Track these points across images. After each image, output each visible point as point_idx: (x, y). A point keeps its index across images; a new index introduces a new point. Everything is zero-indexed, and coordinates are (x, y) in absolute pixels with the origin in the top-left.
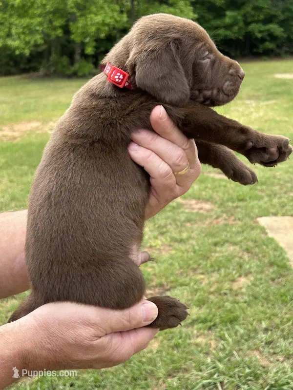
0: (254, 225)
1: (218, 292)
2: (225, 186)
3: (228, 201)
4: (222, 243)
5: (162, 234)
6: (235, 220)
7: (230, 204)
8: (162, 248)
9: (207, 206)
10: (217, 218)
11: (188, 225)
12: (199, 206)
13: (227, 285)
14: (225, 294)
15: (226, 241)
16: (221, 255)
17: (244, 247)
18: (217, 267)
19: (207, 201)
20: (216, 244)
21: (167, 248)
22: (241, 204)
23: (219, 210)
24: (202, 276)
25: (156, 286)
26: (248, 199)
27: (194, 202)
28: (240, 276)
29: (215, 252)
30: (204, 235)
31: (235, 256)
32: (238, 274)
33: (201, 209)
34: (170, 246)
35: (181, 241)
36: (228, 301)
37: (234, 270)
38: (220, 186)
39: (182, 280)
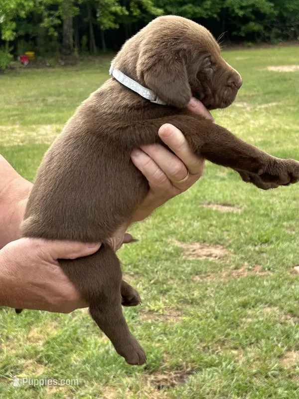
0: (292, 276)
1: (263, 373)
2: (237, 223)
3: (247, 243)
4: (253, 304)
5: (163, 293)
6: (263, 270)
7: (250, 247)
8: (166, 313)
9: (218, 251)
10: (236, 268)
11: (197, 278)
12: (206, 251)
13: (274, 364)
14: (275, 376)
15: (258, 301)
16: (255, 320)
17: (286, 308)
18: (254, 337)
19: (216, 243)
20: (244, 305)
21: (174, 313)
22: (265, 247)
23: (238, 258)
24: (235, 352)
25: (171, 369)
26: (274, 239)
27: (197, 246)
28: (289, 350)
29: (246, 316)
30: (223, 292)
31: (276, 322)
32: (286, 348)
33: (210, 255)
34: (178, 309)
35: (193, 302)
36: (280, 386)
37: (278, 341)
38: (230, 223)
39: (207, 358)
